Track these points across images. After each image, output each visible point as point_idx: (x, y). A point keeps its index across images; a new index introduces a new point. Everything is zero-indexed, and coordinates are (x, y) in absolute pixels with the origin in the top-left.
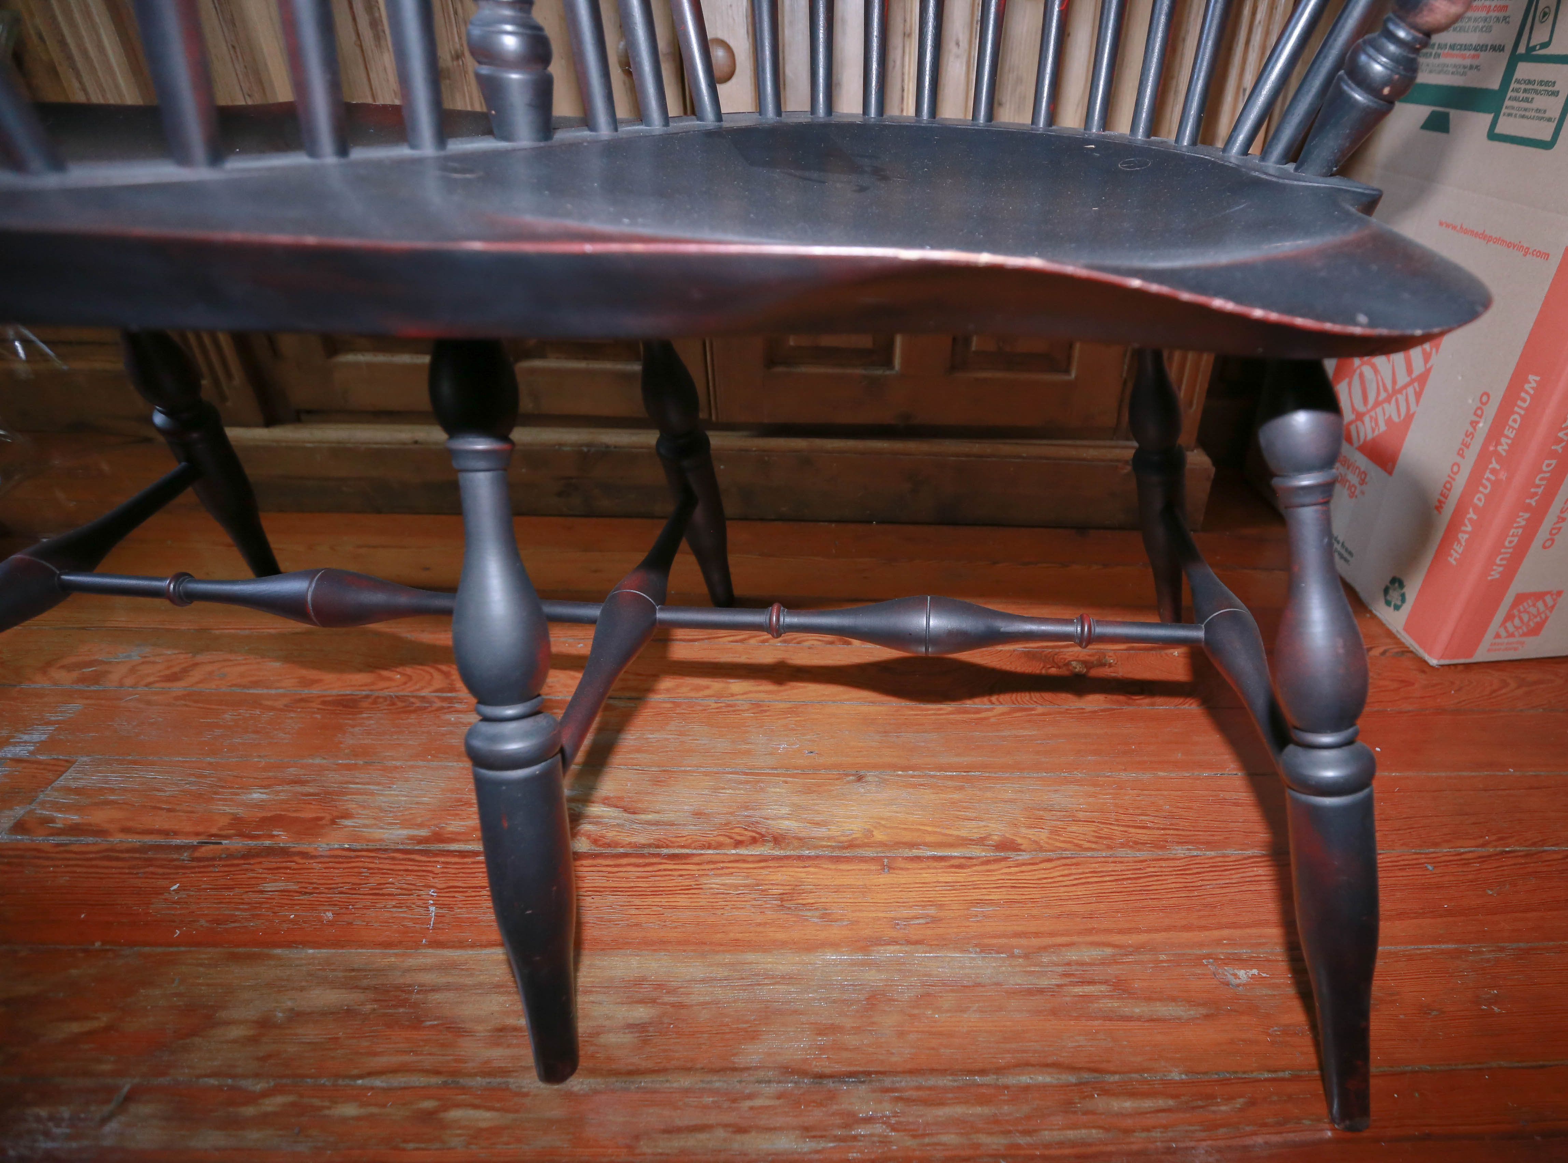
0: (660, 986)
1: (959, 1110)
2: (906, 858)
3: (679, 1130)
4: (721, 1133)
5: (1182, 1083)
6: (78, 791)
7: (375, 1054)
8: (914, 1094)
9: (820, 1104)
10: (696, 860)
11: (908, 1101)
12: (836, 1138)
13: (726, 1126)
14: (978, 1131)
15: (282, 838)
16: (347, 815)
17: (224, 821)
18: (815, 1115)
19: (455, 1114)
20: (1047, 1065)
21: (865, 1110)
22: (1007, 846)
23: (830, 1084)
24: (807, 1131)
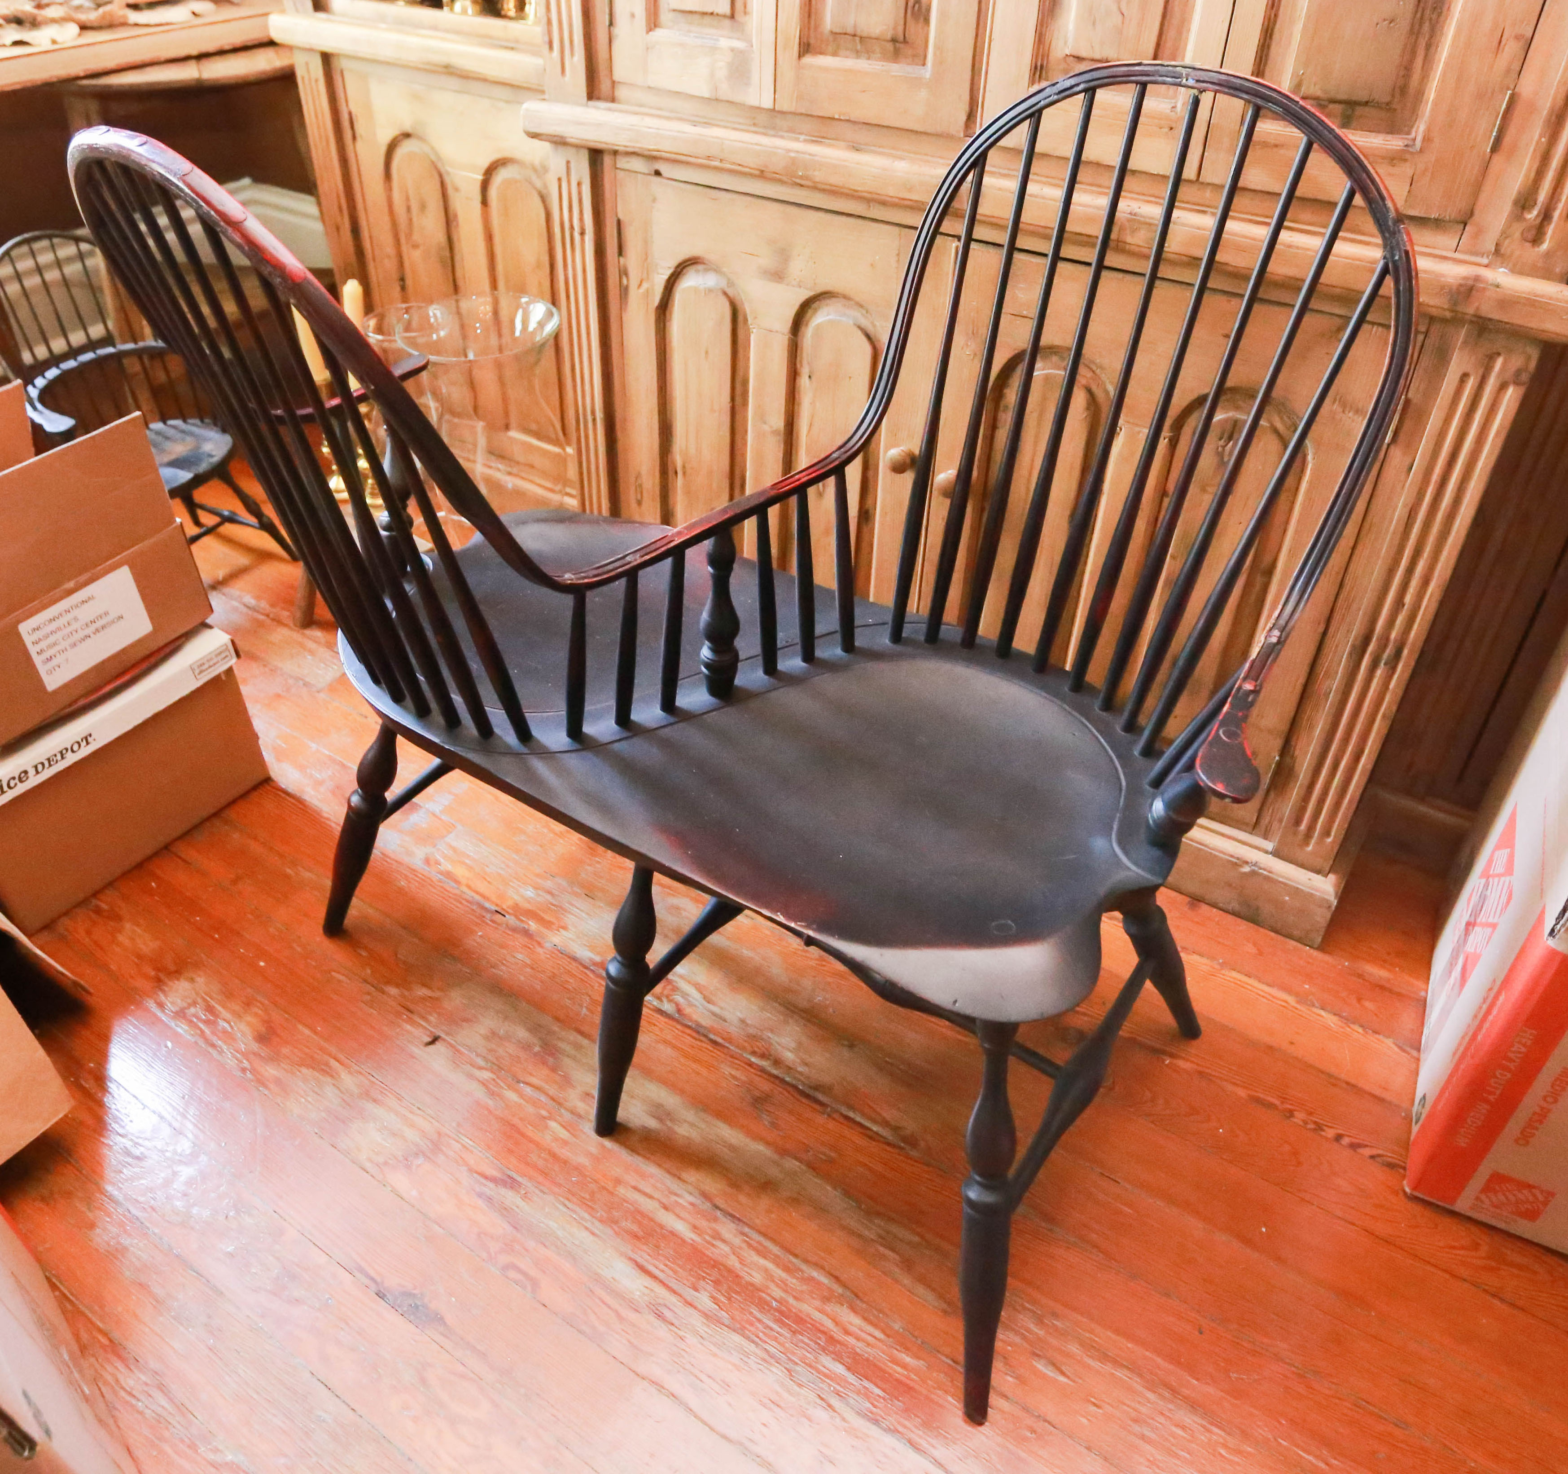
0: (669, 1114)
1: (770, 1266)
2: (842, 1114)
3: (639, 1191)
4: (656, 1204)
5: (897, 1332)
6: (454, 850)
7: (531, 1074)
8: (755, 1245)
9: (708, 1220)
10: (726, 1051)
11: (750, 1245)
12: (705, 1240)
13: (660, 1202)
14: (773, 1281)
15: (533, 926)
16: (565, 928)
17: (510, 903)
18: (703, 1223)
19: (553, 1124)
20: (831, 1275)
21: (727, 1235)
22: (911, 1141)
23: (718, 1213)
24: (695, 1228)
